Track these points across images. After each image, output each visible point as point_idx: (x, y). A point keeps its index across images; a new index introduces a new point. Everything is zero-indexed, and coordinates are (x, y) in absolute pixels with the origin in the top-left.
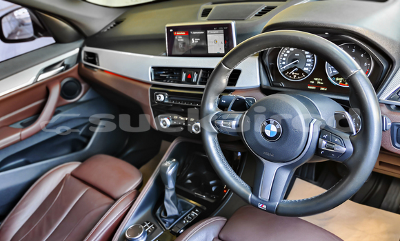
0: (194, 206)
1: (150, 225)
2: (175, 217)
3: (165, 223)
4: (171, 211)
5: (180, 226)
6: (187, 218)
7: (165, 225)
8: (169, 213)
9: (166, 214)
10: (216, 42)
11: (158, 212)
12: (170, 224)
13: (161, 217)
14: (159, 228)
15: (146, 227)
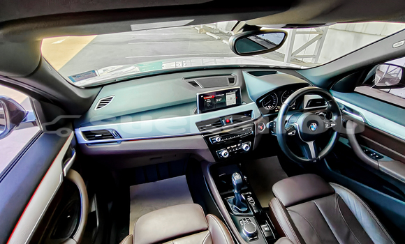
10: (231, 99)
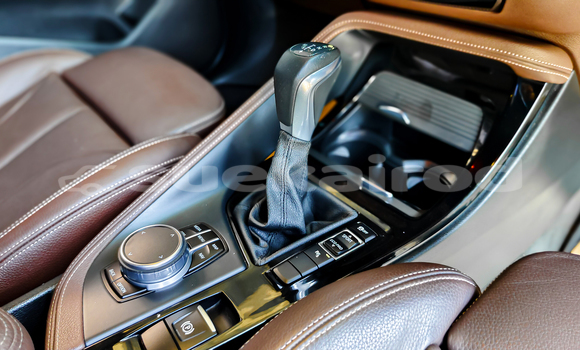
0: (354, 215)
1: (207, 237)
2: (292, 234)
3: (256, 241)
4: (284, 211)
5: (300, 262)
6: (328, 245)
7: (253, 248)
8: (275, 217)
9: (263, 214)
11: (242, 206)
12: (271, 250)
13: (248, 223)
14: (233, 252)
15: (196, 241)
